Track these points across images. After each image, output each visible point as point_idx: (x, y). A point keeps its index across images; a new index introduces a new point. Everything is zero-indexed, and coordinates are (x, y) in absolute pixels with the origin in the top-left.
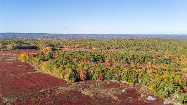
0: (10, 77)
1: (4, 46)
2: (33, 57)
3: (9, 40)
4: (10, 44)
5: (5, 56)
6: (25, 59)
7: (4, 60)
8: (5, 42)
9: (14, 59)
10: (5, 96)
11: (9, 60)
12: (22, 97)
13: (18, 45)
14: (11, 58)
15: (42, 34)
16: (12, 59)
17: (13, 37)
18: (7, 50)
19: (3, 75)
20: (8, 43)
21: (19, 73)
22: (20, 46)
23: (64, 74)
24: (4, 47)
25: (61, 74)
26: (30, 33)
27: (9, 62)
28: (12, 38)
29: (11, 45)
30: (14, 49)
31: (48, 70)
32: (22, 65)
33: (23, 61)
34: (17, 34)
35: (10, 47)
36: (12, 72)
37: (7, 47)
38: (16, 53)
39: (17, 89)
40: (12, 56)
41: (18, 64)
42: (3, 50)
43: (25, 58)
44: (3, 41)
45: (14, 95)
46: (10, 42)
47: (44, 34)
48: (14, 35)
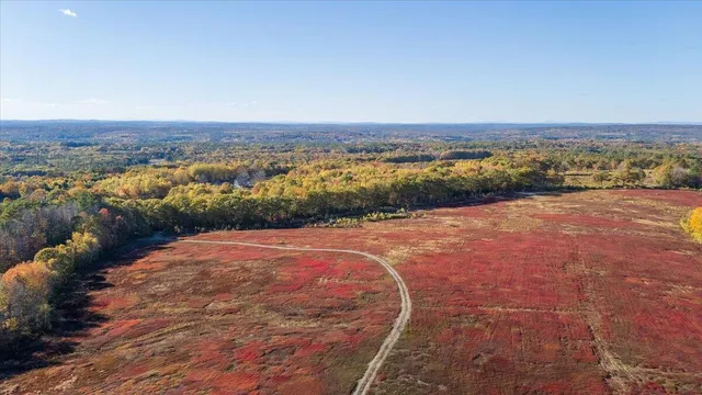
0: (638, 286)
1: (637, 170)
3: (659, 152)
4: (657, 164)
5: (635, 207)
7: (627, 222)
8: (640, 157)
9: (662, 224)
10: (610, 348)
11: (647, 226)
12: (670, 377)
13: (688, 171)
14: (652, 219)
16: (655, 223)
17: (675, 138)
18: (644, 187)
19: (614, 274)
20: (651, 162)
21: (675, 282)
22: (697, 178)
24: (637, 177)
27: (642, 233)
28: (672, 144)
29: (663, 168)
30: (673, 184)
32: (689, 253)
33: (698, 238)
34: (692, 127)
35: (655, 176)
36: (647, 271)
37: (644, 176)
38: (675, 203)
39: (657, 338)
40: (657, 212)
41: (678, 245)
42: (630, 184)
44: (635, 155)
45: (640, 357)
46: (661, 157)
48: (681, 130)
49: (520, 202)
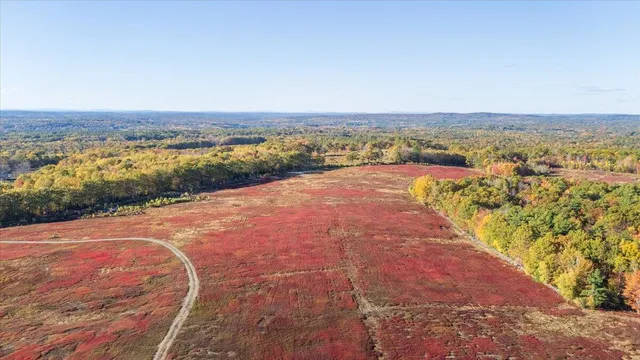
0: (382, 242)
1: (376, 150)
2: (451, 193)
3: (391, 136)
4: (391, 145)
5: (377, 179)
6: (428, 195)
7: (372, 192)
8: (379, 140)
9: (397, 192)
10: (365, 294)
11: (385, 193)
12: (407, 311)
13: (411, 150)
14: (388, 188)
15: (489, 115)
16: (392, 191)
17: (402, 124)
18: (383, 164)
19: (366, 234)
20: (387, 143)
21: (407, 236)
22: (418, 155)
23: (554, 269)
24: (377, 155)
25: (542, 265)
26: (452, 114)
27: (383, 200)
28: (400, 128)
29: (395, 147)
30: (402, 160)
31: (495, 242)
32: (416, 212)
33: (421, 200)
34: (413, 115)
35: (390, 154)
36: (388, 229)
37: (382, 154)
38: (405, 175)
39: (398, 281)
40: (393, 183)
41: (408, 208)
42: (373, 161)
43: (428, 191)
44: (376, 138)
45: (386, 298)
46: (393, 139)
47: (495, 115)
48: (405, 118)
49: (292, 180)
